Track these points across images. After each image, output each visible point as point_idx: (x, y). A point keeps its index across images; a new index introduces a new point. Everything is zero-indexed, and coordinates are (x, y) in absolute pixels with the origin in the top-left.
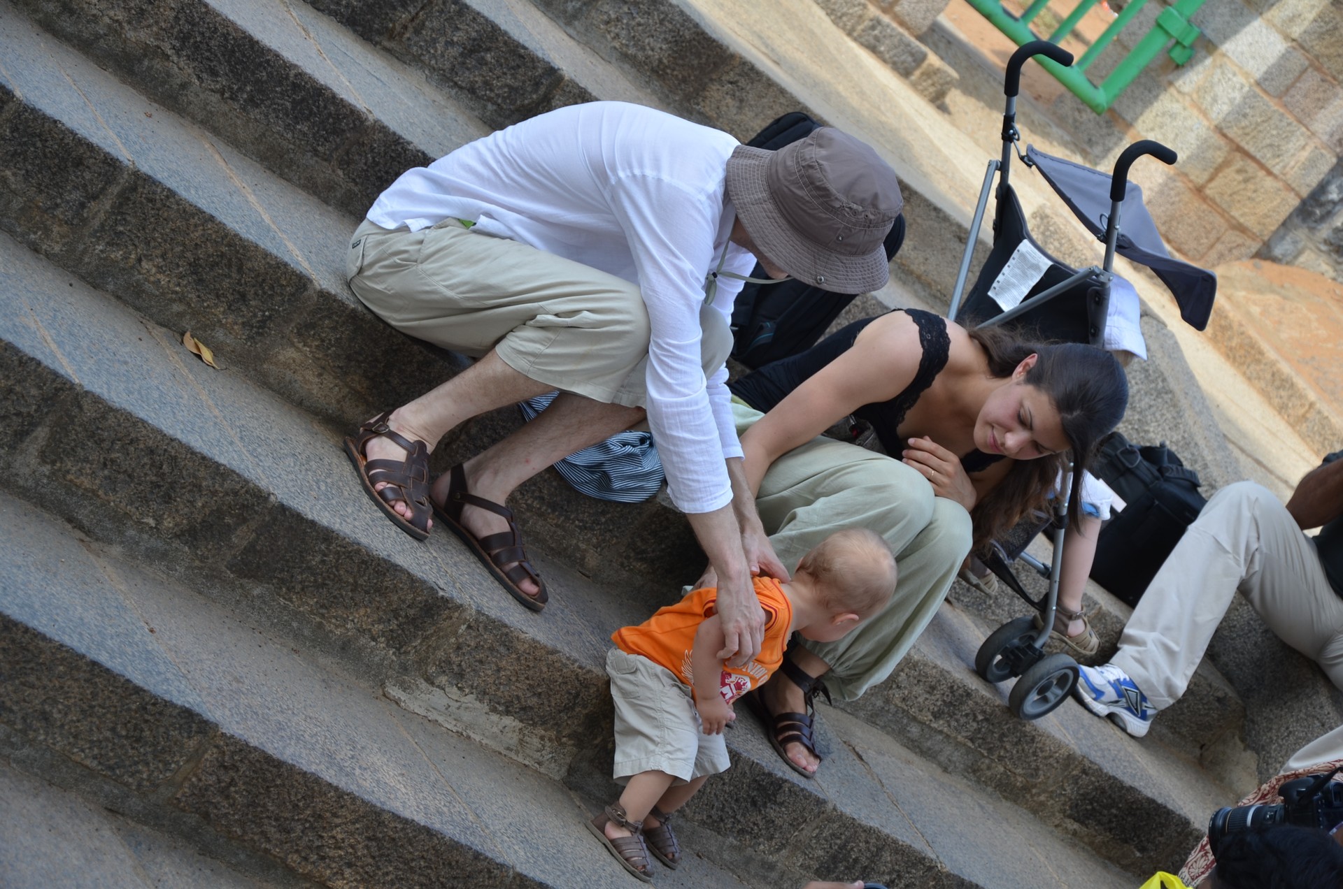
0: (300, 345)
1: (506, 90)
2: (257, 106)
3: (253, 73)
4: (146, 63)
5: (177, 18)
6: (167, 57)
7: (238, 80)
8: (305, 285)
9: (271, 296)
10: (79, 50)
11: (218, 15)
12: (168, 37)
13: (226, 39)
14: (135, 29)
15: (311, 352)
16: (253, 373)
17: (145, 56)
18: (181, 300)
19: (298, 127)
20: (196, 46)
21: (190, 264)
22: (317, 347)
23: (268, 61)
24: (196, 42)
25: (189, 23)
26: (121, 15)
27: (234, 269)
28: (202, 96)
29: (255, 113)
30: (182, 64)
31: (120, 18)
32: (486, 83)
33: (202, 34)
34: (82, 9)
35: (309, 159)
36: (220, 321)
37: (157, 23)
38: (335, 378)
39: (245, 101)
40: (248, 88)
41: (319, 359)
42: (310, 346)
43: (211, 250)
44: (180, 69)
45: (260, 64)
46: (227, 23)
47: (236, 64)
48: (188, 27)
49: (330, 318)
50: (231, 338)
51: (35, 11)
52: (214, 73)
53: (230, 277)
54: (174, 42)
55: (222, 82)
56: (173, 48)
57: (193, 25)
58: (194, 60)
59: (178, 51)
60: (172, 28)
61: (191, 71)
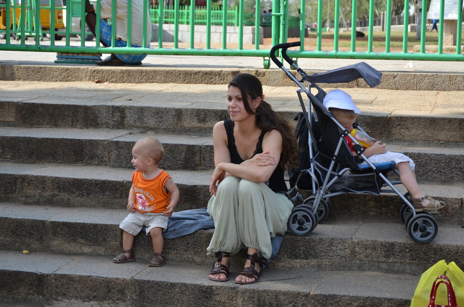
0: (57, 239)
2: (91, 194)
3: (83, 187)
4: (55, 199)
5: (53, 184)
6: (58, 195)
7: (81, 191)
8: (44, 222)
9: (38, 230)
10: (37, 205)
11: (63, 178)
12: (55, 190)
13: (69, 183)
14: (45, 193)
15: (61, 239)
16: (50, 252)
17: (53, 197)
18: (16, 242)
19: (106, 194)
20: (63, 188)
21: (11, 232)
22: (62, 237)
23: (84, 182)
24: (62, 187)
26: (39, 191)
27: (23, 228)
28: (75, 199)
29: (91, 196)
30: (63, 194)
31: (40, 192)
33: (62, 184)
34: (30, 195)
35: (116, 201)
36: (30, 243)
37: (49, 188)
38: (74, 242)
39: (86, 195)
40: (84, 191)
41: (65, 240)
42: (60, 238)
43: (13, 226)
44: (64, 196)
45: (83, 184)
46: (66, 179)
47: (77, 187)
48: (57, 185)
49: (58, 227)
50: (36, 245)
51: (21, 202)
52: (73, 192)
53: (24, 230)
54: (57, 190)
55: (77, 193)
56: (58, 192)
57: (58, 184)
58: (66, 192)
59: (60, 192)
60: (54, 187)
61: (67, 195)
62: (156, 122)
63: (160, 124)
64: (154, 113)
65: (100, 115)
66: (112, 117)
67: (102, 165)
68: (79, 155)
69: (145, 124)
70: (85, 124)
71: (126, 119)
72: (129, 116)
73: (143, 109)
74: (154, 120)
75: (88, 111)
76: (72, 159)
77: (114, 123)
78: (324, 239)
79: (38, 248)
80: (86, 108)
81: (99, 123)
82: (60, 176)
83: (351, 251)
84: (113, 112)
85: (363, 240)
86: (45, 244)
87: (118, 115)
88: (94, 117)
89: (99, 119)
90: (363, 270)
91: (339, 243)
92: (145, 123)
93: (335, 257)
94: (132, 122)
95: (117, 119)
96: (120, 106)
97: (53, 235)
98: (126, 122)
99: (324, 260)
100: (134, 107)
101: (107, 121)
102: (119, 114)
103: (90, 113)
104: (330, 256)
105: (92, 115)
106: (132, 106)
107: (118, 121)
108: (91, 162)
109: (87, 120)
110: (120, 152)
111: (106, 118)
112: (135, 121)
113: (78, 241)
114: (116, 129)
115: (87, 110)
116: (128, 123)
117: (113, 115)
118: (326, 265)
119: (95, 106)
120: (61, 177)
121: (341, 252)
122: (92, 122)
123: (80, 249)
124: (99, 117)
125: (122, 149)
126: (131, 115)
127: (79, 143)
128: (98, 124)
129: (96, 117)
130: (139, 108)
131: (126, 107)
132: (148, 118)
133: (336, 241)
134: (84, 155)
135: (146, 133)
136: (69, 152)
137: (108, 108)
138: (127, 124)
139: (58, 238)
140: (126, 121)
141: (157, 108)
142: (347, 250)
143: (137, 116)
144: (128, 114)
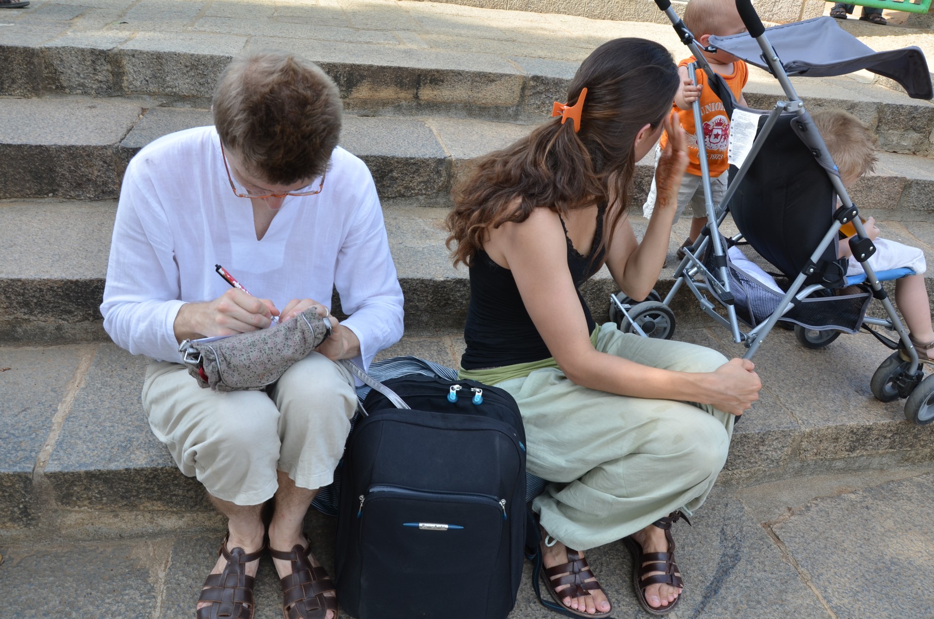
1: (422, 184)
4: (19, 330)
5: (8, 298)
6: (27, 320)
7: (89, 307)
8: (27, 478)
9: (11, 495)
11: (33, 281)
12: (16, 310)
13: (54, 291)
17: (14, 327)
24: (36, 303)
25: (19, 295)
28: (77, 327)
30: (42, 319)
32: (406, 188)
33: (34, 296)
38: (131, 511)
41: (101, 509)
42: (85, 506)
44: (44, 322)
46: (45, 282)
47: (77, 299)
48: (20, 298)
49: (75, 485)
52: (70, 312)
54: (22, 310)
55: (80, 314)
56: (25, 314)
57: (23, 295)
58: (47, 312)
59: (31, 313)
60: (11, 304)
61: (53, 319)
62: (192, 85)
63: (202, 89)
64: (186, 67)
65: (64, 68)
66: (94, 74)
67: (106, 200)
68: (46, 181)
69: (170, 89)
70: (33, 88)
71: (125, 78)
72: (132, 71)
73: (163, 58)
74: (187, 81)
75: (36, 60)
76: (29, 189)
77: (99, 85)
78: (750, 436)
79: (22, 536)
80: (29, 54)
81: (65, 85)
82: (23, 277)
83: (793, 450)
84: (94, 62)
85: (821, 427)
86: (40, 525)
87: (106, 68)
88: (51, 73)
89: (62, 77)
90: (802, 475)
91: (777, 439)
92: (168, 87)
93: (759, 463)
94: (139, 83)
95: (106, 77)
96: (109, 50)
97: (61, 501)
98: (125, 84)
99: (738, 471)
100: (141, 52)
101: (82, 81)
102: (109, 67)
103: (40, 64)
104: (751, 463)
105: (46, 68)
106: (136, 51)
107: (108, 81)
108: (77, 193)
109: (35, 78)
111: (78, 74)
112: (147, 81)
113: (142, 508)
114: (104, 97)
115: (31, 58)
116: (131, 87)
117: (95, 69)
118: (740, 478)
119: (49, 49)
120: (28, 280)
121: (774, 453)
122: (49, 84)
123: (152, 523)
124: (62, 73)
126: (135, 69)
127: (41, 153)
128: (63, 88)
129: (55, 73)
130: (152, 55)
131: (122, 53)
132: (175, 77)
133: (772, 436)
134: (58, 179)
135: (173, 106)
136: (19, 173)
137: (82, 54)
138: (128, 88)
139: (80, 507)
140: (125, 82)
141: (192, 55)
142: (786, 449)
143: (148, 72)
144: (128, 68)
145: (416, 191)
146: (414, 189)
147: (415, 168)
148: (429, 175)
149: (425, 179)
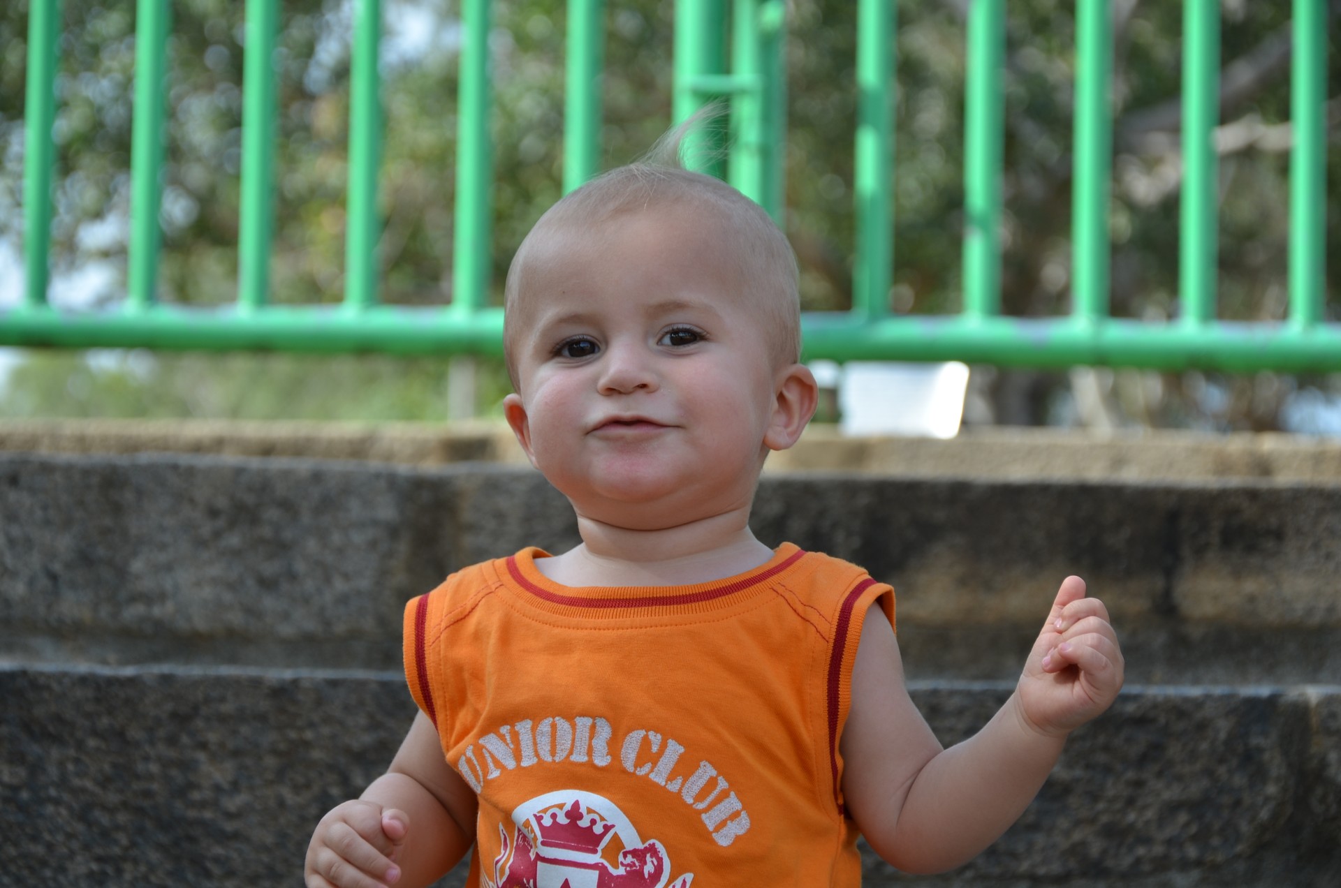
1: (1183, 817)
32: (1114, 833)
110: (36, 768)
125: (57, 740)
145: (1158, 850)
146: (1147, 841)
147: (1143, 739)
148: (1209, 773)
149: (1196, 789)
